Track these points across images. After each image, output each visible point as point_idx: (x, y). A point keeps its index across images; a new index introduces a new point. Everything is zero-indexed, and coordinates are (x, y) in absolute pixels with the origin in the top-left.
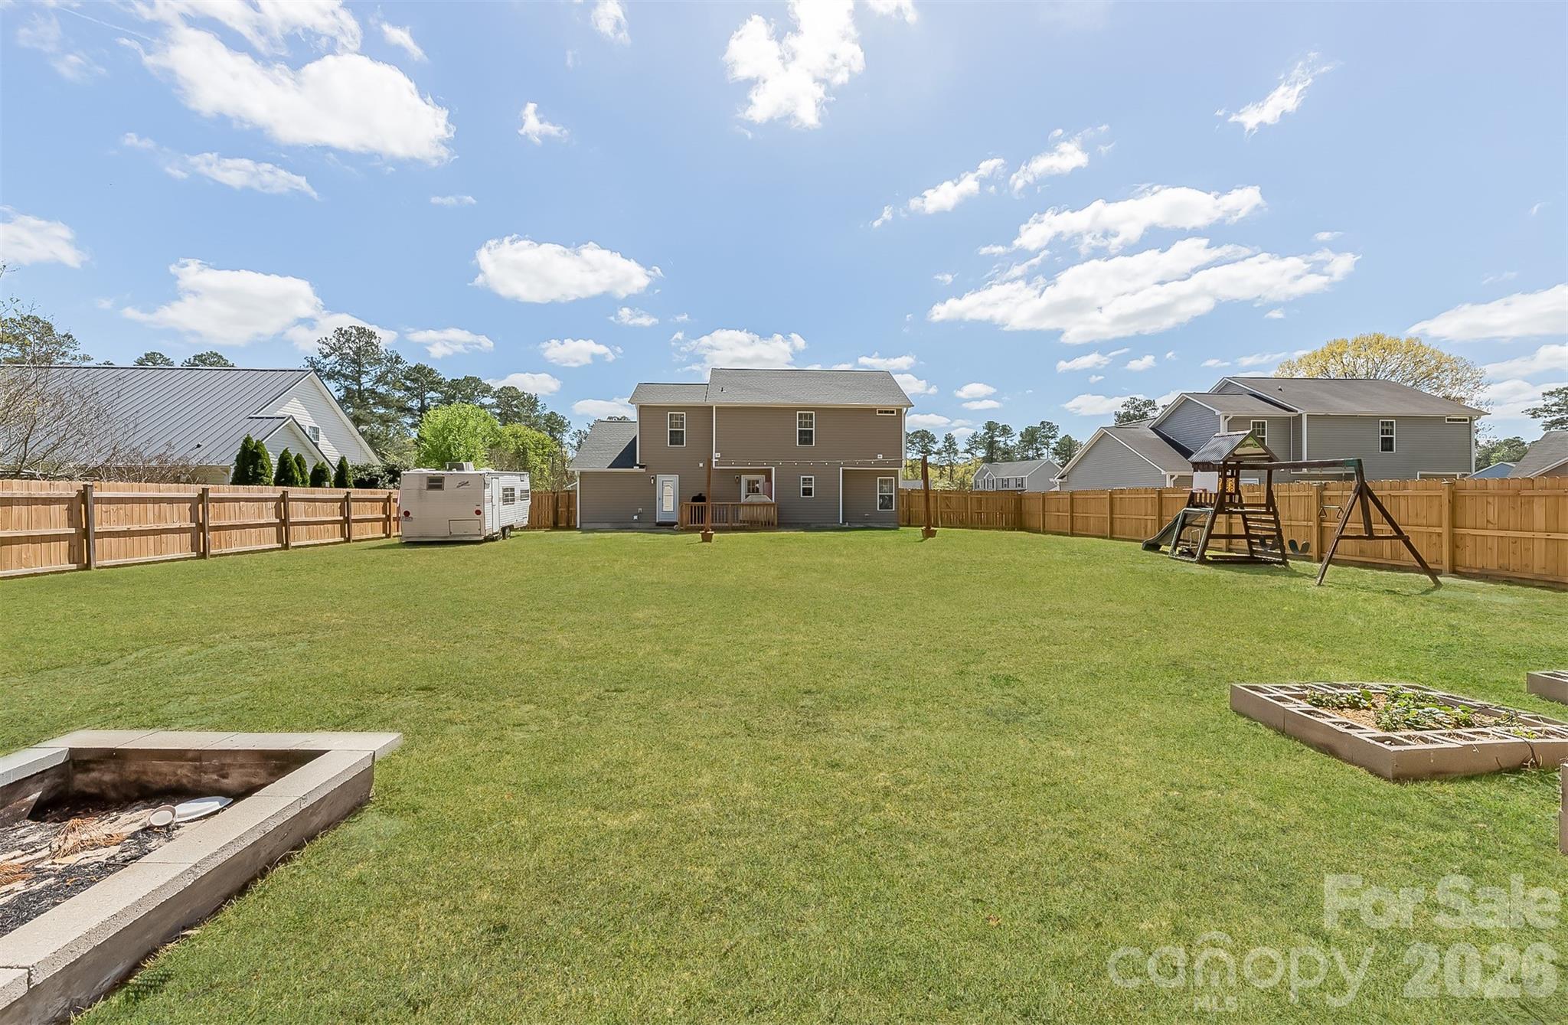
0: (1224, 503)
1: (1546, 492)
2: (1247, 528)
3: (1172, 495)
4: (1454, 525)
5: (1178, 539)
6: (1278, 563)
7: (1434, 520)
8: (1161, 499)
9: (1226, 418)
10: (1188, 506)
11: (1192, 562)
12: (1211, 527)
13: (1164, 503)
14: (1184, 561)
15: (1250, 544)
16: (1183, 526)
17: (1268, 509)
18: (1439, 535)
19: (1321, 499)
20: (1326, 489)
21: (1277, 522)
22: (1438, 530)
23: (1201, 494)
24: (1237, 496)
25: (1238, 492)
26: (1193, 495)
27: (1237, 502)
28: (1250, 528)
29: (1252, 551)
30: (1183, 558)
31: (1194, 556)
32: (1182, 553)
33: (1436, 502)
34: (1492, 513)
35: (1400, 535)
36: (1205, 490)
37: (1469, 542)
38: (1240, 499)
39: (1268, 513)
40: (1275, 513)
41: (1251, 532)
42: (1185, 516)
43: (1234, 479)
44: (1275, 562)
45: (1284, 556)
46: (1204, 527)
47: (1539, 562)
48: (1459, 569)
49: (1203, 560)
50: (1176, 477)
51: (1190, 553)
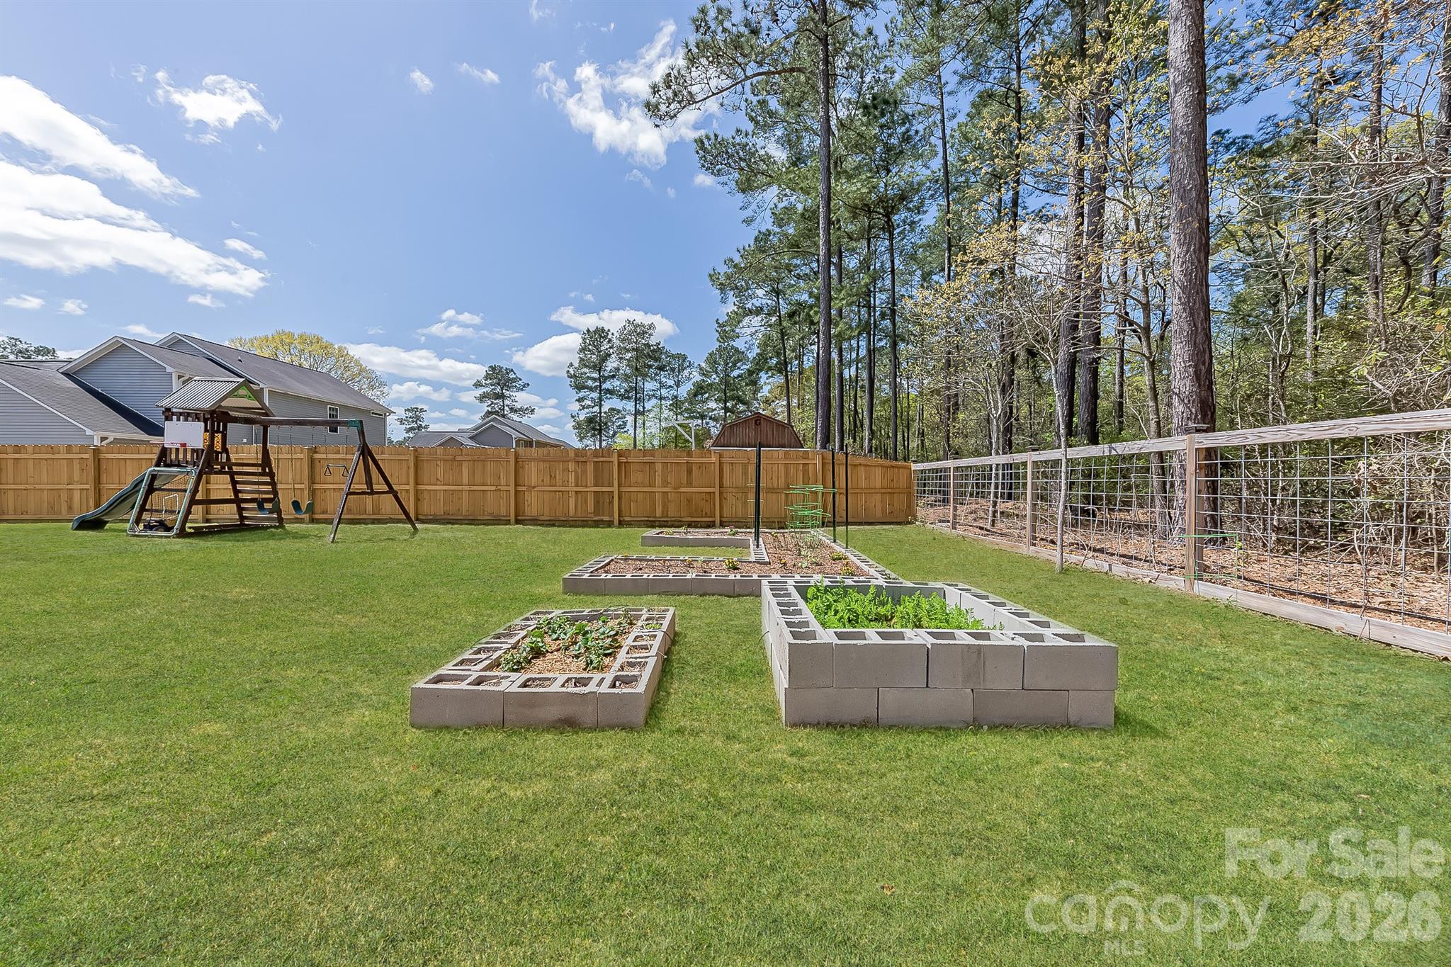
0: (210, 461)
1: (469, 458)
2: (236, 492)
3: (119, 456)
4: (417, 483)
5: (143, 509)
6: (275, 527)
7: (404, 480)
8: (98, 462)
9: (180, 377)
10: (158, 465)
11: (169, 537)
12: (195, 491)
13: (103, 466)
14: (153, 537)
15: (240, 510)
16: (151, 490)
17: (264, 469)
18: (407, 491)
19: (312, 462)
20: (316, 452)
21: (273, 484)
22: (407, 487)
23: (177, 450)
24: (224, 455)
25: (225, 450)
26: (164, 452)
27: (224, 460)
28: (240, 491)
29: (242, 518)
30: (149, 533)
31: (169, 529)
32: (149, 527)
33: (405, 464)
34: (440, 472)
35: (391, 490)
36: (184, 445)
37: (426, 495)
38: (228, 457)
39: (263, 474)
40: (271, 475)
41: (241, 496)
42: (154, 477)
43: (220, 435)
44: (271, 527)
45: (280, 520)
46: (185, 491)
47: (465, 508)
48: (420, 517)
49: (182, 534)
50: (111, 439)
51: (163, 526)
